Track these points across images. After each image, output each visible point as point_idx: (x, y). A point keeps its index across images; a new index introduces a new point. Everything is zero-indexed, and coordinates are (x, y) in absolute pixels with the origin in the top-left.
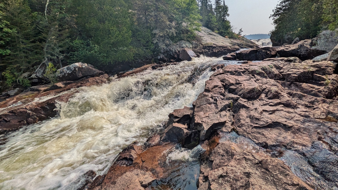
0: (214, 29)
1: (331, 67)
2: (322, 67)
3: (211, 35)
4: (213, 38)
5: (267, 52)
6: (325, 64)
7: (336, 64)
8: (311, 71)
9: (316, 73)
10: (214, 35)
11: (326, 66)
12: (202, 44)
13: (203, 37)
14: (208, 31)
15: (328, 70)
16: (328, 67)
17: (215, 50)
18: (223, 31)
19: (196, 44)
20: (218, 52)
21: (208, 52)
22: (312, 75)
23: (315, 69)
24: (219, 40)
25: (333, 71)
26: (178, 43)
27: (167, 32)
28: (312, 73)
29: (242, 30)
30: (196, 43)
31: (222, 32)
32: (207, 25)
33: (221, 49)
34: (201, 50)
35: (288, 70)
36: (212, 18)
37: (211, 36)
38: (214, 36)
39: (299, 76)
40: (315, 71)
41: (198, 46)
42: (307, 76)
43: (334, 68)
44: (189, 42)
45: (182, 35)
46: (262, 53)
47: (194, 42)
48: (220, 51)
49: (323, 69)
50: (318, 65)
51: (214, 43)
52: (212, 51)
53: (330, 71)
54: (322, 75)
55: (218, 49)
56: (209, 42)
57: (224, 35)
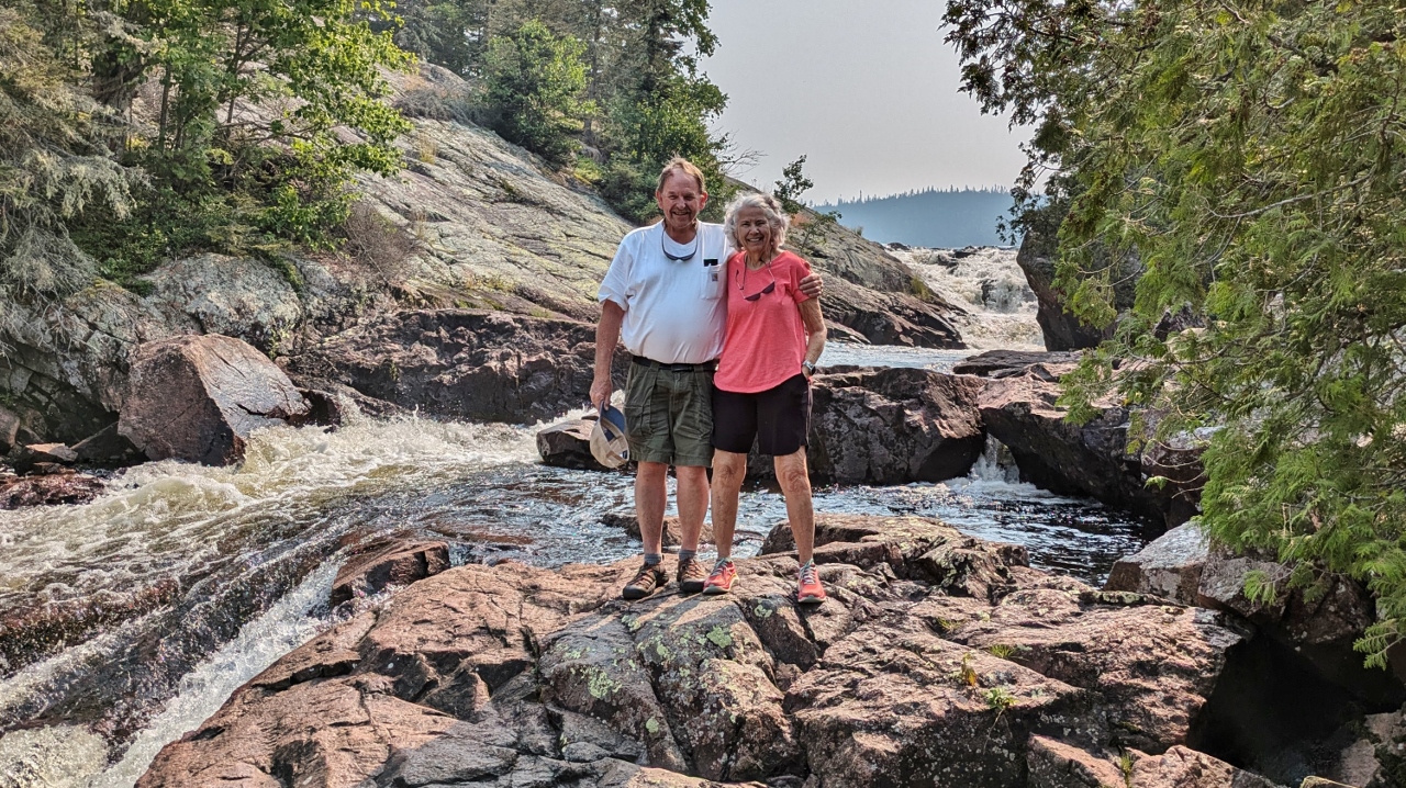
0: (566, 150)
1: (1183, 672)
2: (1105, 677)
3: (524, 201)
4: (531, 229)
5: (900, 414)
6: (1136, 640)
7: (1228, 639)
8: (1012, 712)
9: (1055, 733)
10: (550, 210)
11: (1142, 668)
12: (397, 293)
13: (435, 218)
14: (503, 166)
15: (1147, 699)
16: (1149, 669)
17: (504, 357)
18: (632, 172)
19: (344, 291)
20: (528, 373)
21: (439, 369)
22: (1020, 746)
23: (1048, 690)
24: (582, 259)
25: (1193, 709)
26: (158, 278)
27: (41, 179)
28: (1013, 726)
29: (804, 174)
30: (345, 278)
31: (625, 185)
32: (507, 115)
33: (557, 353)
34: (374, 346)
35: (854, 684)
36: (547, 55)
37: (521, 216)
38: (542, 216)
39: (907, 752)
40: (1050, 709)
41: (359, 309)
42: (973, 757)
43: (1200, 686)
44: (269, 272)
45: (213, 205)
46: (865, 420)
47: (325, 271)
48: (542, 365)
49: (1115, 694)
50: (1077, 647)
51: (522, 278)
52: (477, 360)
53: (1159, 712)
54: (1097, 752)
55: (532, 349)
56: (480, 271)
57: (639, 206)
